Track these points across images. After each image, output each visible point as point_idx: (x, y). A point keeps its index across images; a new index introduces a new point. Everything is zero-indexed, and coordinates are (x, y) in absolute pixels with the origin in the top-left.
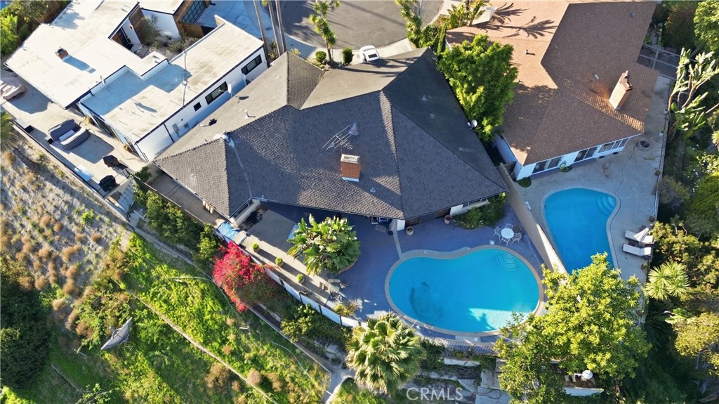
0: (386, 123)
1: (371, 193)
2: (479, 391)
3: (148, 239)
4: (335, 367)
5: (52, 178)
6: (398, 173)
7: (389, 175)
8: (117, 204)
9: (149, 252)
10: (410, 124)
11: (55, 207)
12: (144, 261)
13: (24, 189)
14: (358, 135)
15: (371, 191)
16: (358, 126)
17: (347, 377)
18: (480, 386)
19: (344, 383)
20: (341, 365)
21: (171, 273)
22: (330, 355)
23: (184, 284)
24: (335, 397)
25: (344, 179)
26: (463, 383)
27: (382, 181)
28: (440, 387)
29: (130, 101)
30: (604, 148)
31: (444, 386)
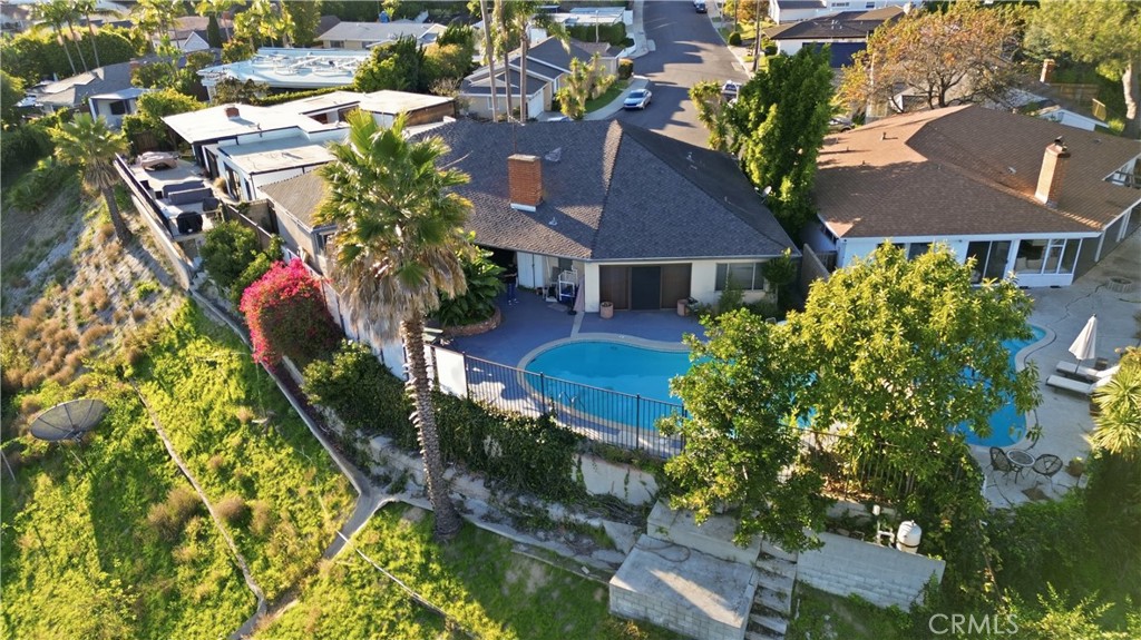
0: (607, 150)
1: (550, 226)
4: (376, 488)
5: (137, 250)
6: (605, 203)
7: (588, 205)
8: (190, 263)
10: (648, 155)
14: (559, 162)
15: (551, 223)
16: (563, 152)
17: (386, 500)
18: (646, 533)
19: (377, 514)
20: (388, 487)
21: (203, 350)
22: (376, 470)
23: (213, 364)
24: (349, 544)
25: (514, 206)
26: (612, 528)
27: (574, 212)
28: (562, 539)
29: (278, 152)
30: (1028, 267)
31: (571, 537)
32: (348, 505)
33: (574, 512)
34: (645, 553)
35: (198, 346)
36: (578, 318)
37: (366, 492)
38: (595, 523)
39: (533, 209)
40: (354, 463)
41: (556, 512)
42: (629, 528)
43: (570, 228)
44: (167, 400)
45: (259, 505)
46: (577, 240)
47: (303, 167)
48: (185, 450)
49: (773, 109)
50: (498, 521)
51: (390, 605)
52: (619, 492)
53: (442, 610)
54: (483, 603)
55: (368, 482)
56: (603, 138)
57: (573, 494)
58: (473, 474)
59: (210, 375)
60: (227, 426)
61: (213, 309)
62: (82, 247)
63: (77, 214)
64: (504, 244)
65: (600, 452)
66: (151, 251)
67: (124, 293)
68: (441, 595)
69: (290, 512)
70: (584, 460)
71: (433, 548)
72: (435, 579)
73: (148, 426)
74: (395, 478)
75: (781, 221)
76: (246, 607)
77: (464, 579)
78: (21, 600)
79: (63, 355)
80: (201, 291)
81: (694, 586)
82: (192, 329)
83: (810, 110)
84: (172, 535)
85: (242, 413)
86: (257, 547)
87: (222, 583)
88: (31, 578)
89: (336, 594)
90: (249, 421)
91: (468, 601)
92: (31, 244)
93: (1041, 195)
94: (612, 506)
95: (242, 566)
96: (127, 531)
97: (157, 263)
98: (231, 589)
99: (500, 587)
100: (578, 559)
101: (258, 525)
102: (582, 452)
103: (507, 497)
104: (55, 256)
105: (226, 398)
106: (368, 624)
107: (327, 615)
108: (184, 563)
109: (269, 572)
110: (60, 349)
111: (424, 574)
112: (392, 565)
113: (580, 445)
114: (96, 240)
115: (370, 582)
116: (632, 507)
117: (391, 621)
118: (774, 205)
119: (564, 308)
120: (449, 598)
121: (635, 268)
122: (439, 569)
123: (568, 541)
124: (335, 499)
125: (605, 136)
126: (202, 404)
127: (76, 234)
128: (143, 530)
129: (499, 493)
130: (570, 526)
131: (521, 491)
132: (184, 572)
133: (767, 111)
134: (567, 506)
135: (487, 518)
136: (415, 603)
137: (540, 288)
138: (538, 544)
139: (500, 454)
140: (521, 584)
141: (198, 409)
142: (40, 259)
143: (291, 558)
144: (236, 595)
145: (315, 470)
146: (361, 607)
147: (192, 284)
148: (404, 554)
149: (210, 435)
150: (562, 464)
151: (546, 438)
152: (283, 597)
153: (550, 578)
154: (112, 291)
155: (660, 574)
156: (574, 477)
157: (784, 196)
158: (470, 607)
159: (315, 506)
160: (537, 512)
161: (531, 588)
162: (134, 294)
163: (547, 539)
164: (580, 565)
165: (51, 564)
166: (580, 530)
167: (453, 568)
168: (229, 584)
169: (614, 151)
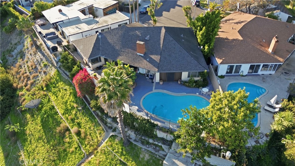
0: (161, 37)
1: (147, 61)
2: (170, 151)
3: (60, 72)
4: (109, 130)
5: (41, 51)
6: (161, 55)
7: (157, 55)
8: (56, 59)
9: (59, 77)
10: (171, 39)
11: (37, 60)
12: (56, 80)
13: (31, 54)
14: (149, 40)
15: (147, 60)
16: (150, 37)
17: (112, 134)
18: (171, 149)
19: (110, 137)
20: (112, 130)
21: (63, 85)
22: (109, 125)
23: (66, 90)
24: (104, 144)
25: (138, 54)
26: (163, 146)
27: (153, 57)
28: (152, 147)
32: (103, 133)
33: (155, 141)
34: (171, 154)
35: (61, 84)
36: (154, 84)
37: (107, 131)
38: (160, 144)
39: (143, 55)
40: (103, 123)
41: (151, 141)
42: (167, 147)
43: (152, 62)
44: (56, 98)
45: (82, 130)
46: (154, 66)
48: (62, 113)
50: (138, 142)
51: (115, 160)
52: (165, 137)
53: (126, 163)
54: (135, 162)
55: (107, 128)
56: (160, 33)
57: (155, 137)
58: (132, 130)
59: (65, 93)
60: (72, 108)
61: (64, 74)
62: (26, 47)
63: (22, 36)
64: (136, 65)
65: (161, 129)
66: (44, 52)
67: (39, 64)
68: (126, 160)
71: (123, 148)
72: (124, 155)
73: (52, 105)
74: (113, 128)
77: (131, 155)
81: (182, 164)
82: (59, 79)
84: (62, 135)
85: (75, 105)
86: (83, 141)
87: (76, 148)
88: (30, 141)
89: (103, 156)
90: (77, 107)
91: (132, 161)
94: (163, 140)
95: (80, 145)
97: (47, 56)
98: (78, 150)
99: (139, 158)
100: (156, 153)
101: (83, 135)
102: (157, 129)
103: (140, 137)
104: (19, 48)
105: (70, 100)
106: (110, 164)
107: (101, 161)
108: (66, 142)
109: (86, 148)
110: (26, 80)
111: (122, 155)
112: (115, 151)
113: (156, 127)
114: (29, 46)
115: (110, 154)
116: (167, 140)
117: (115, 164)
120: (128, 160)
121: (168, 73)
122: (125, 153)
123: (154, 148)
124: (100, 132)
126: (65, 100)
127: (23, 42)
128: (55, 133)
129: (138, 136)
130: (155, 145)
131: (143, 135)
132: (67, 145)
133: (203, 28)
134: (153, 140)
135: (135, 140)
136: (120, 160)
137: (145, 74)
138: (147, 149)
139: (138, 126)
140: (143, 158)
142: (15, 48)
143: (91, 146)
145: (94, 124)
146: (108, 160)
148: (117, 149)
149: (68, 109)
150: (152, 131)
151: (148, 125)
152: (90, 154)
153: (150, 157)
154: (36, 63)
155: (174, 160)
156: (155, 133)
157: (206, 50)
158: (133, 163)
159: (95, 132)
160: (146, 141)
161: (146, 159)
162: (42, 65)
163: (149, 148)
164: (157, 155)
165: (35, 138)
167: (128, 153)
169: (163, 38)
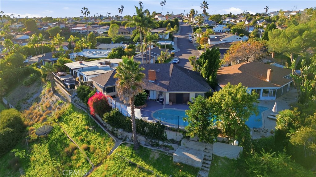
0: (170, 69)
1: (158, 85)
2: (179, 147)
3: (74, 105)
6: (170, 80)
7: (166, 80)
8: (71, 96)
11: (52, 101)
12: (69, 112)
13: (47, 98)
14: (159, 72)
17: (122, 142)
18: (181, 145)
19: (120, 145)
20: (122, 140)
21: (76, 115)
22: (119, 137)
23: (78, 118)
24: (114, 152)
25: (149, 81)
26: (173, 145)
27: (163, 82)
28: (162, 148)
29: (93, 71)
30: (265, 95)
31: (164, 148)
32: (113, 144)
33: (165, 143)
34: (181, 149)
35: (74, 114)
36: (164, 105)
37: (117, 141)
38: (169, 145)
39: (154, 81)
40: (114, 136)
41: (161, 143)
42: (177, 145)
43: (162, 85)
44: (67, 126)
45: (92, 146)
46: (164, 88)
47: (99, 74)
48: (72, 136)
49: (207, 61)
50: (148, 146)
51: (124, 163)
52: (175, 139)
53: (136, 163)
54: (145, 161)
55: (117, 139)
56: (169, 67)
57: (165, 139)
58: (142, 136)
59: (78, 120)
60: (82, 130)
61: (78, 106)
62: (42, 94)
63: (41, 87)
64: (147, 89)
65: (170, 129)
66: (61, 94)
67: (54, 104)
68: (136, 160)
69: (99, 147)
70: (167, 131)
71: (134, 151)
72: (134, 157)
73: (62, 132)
74: (124, 138)
75: (210, 85)
76: (89, 168)
77: (141, 157)
78: (32, 171)
79: (39, 118)
80: (74, 102)
81: (191, 155)
82: (73, 110)
83: (215, 61)
84: (70, 154)
85: (86, 127)
86: (91, 155)
87: (83, 163)
88: (34, 167)
89: (111, 162)
90: (88, 129)
91: (142, 161)
92: (28, 94)
93: (268, 80)
94: (173, 141)
95: (88, 159)
96: (58, 155)
97: (62, 97)
98: (85, 164)
99: (149, 158)
100: (166, 152)
101: (91, 150)
102: (167, 129)
103: (150, 140)
104: (35, 96)
105: (82, 124)
106: (119, 167)
107: (110, 166)
108: (74, 160)
109: (95, 160)
110: (39, 117)
111: (132, 156)
112: (124, 155)
113: (166, 128)
114: (46, 92)
115: (119, 159)
116: (178, 141)
117: (124, 167)
118: (208, 82)
119: (161, 103)
120: (137, 161)
121: (177, 94)
122: (135, 155)
123: (163, 149)
124: (110, 143)
125: (170, 67)
126: (76, 126)
127: (40, 91)
128: (63, 154)
129: (148, 139)
130: (164, 146)
131: (153, 139)
132: (73, 162)
133: (206, 61)
134: (163, 141)
135: (145, 145)
136: (130, 162)
137: (155, 99)
138: (157, 149)
139: (148, 131)
140: (153, 157)
141: (75, 127)
142: (31, 97)
143: (100, 156)
144: (87, 165)
145: (105, 138)
146: (117, 164)
147: (72, 100)
148: (127, 153)
149: (78, 133)
150: (162, 132)
151: (158, 126)
152: (98, 165)
153: (160, 156)
154: (51, 103)
155: (184, 153)
156: (165, 136)
157: (210, 80)
158: (142, 162)
159: (105, 145)
160: (157, 143)
161: (156, 158)
162: (57, 104)
163: (159, 148)
164: (166, 153)
165: (39, 163)
166: (166, 146)
167: (138, 155)
168: (85, 163)
169: (172, 70)
